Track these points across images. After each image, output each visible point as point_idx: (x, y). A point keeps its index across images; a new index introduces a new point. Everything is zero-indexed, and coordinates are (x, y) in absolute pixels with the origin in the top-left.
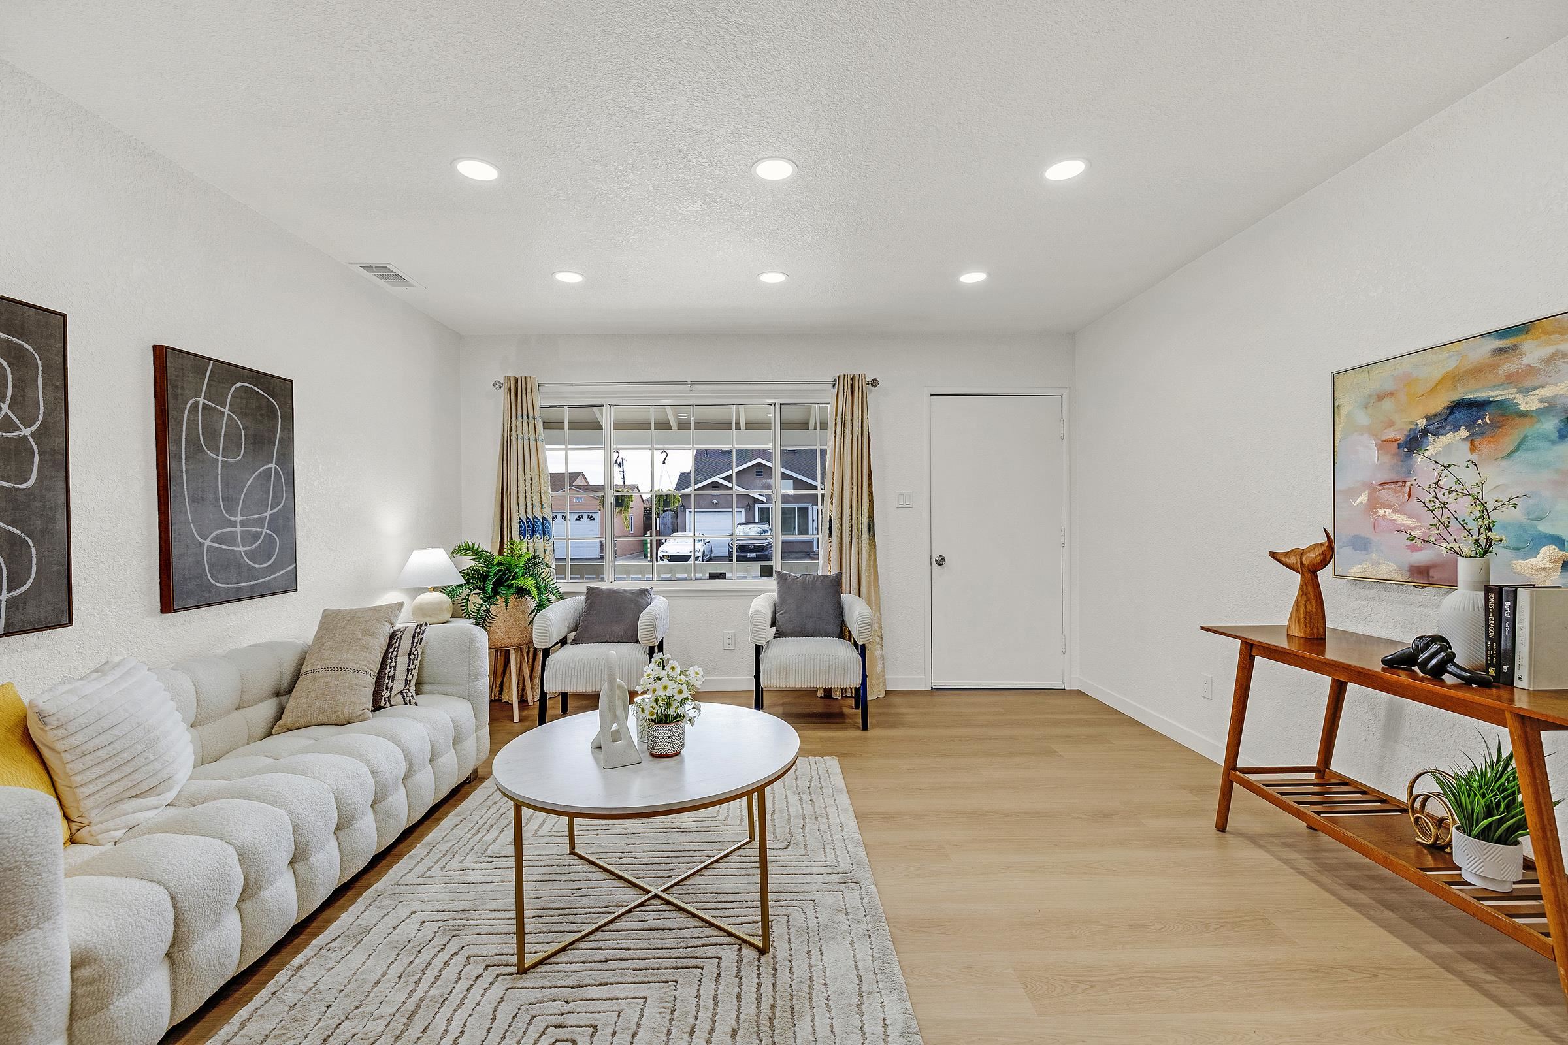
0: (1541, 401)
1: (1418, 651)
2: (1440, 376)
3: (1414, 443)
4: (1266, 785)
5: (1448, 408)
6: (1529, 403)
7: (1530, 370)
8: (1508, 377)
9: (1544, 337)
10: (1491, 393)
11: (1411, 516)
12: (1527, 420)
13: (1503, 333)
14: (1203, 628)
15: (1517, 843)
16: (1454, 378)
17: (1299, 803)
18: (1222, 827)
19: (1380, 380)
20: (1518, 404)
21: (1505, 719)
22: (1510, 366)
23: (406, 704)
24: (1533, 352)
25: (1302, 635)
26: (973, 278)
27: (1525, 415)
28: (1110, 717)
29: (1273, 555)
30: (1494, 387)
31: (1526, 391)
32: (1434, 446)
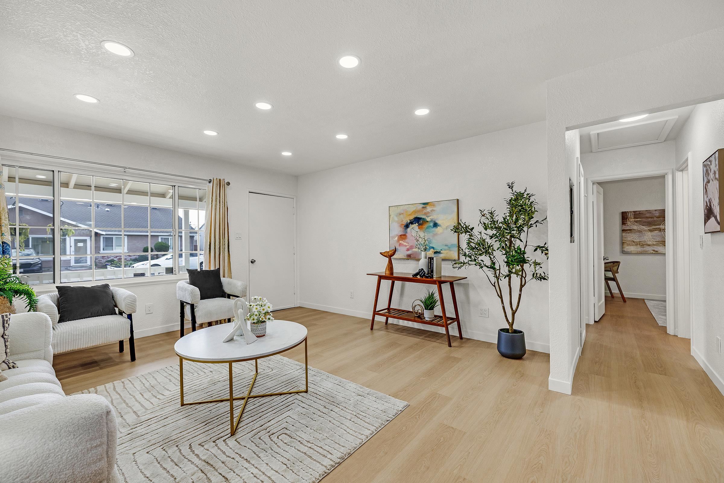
0: (430, 219)
1: (419, 272)
2: (412, 211)
3: (407, 226)
4: (385, 313)
5: (414, 218)
6: (428, 219)
7: (428, 213)
8: (425, 213)
9: (431, 206)
10: (422, 216)
11: (407, 243)
12: (428, 223)
13: (424, 204)
14: (367, 274)
15: (433, 310)
16: (415, 212)
17: (393, 315)
18: (372, 329)
19: (400, 210)
20: (426, 219)
21: (436, 283)
22: (425, 211)
23: (10, 368)
24: (429, 209)
25: (389, 273)
26: (287, 154)
27: (428, 222)
28: (316, 312)
29: (381, 253)
30: (422, 215)
31: (428, 217)
32: (411, 226)
